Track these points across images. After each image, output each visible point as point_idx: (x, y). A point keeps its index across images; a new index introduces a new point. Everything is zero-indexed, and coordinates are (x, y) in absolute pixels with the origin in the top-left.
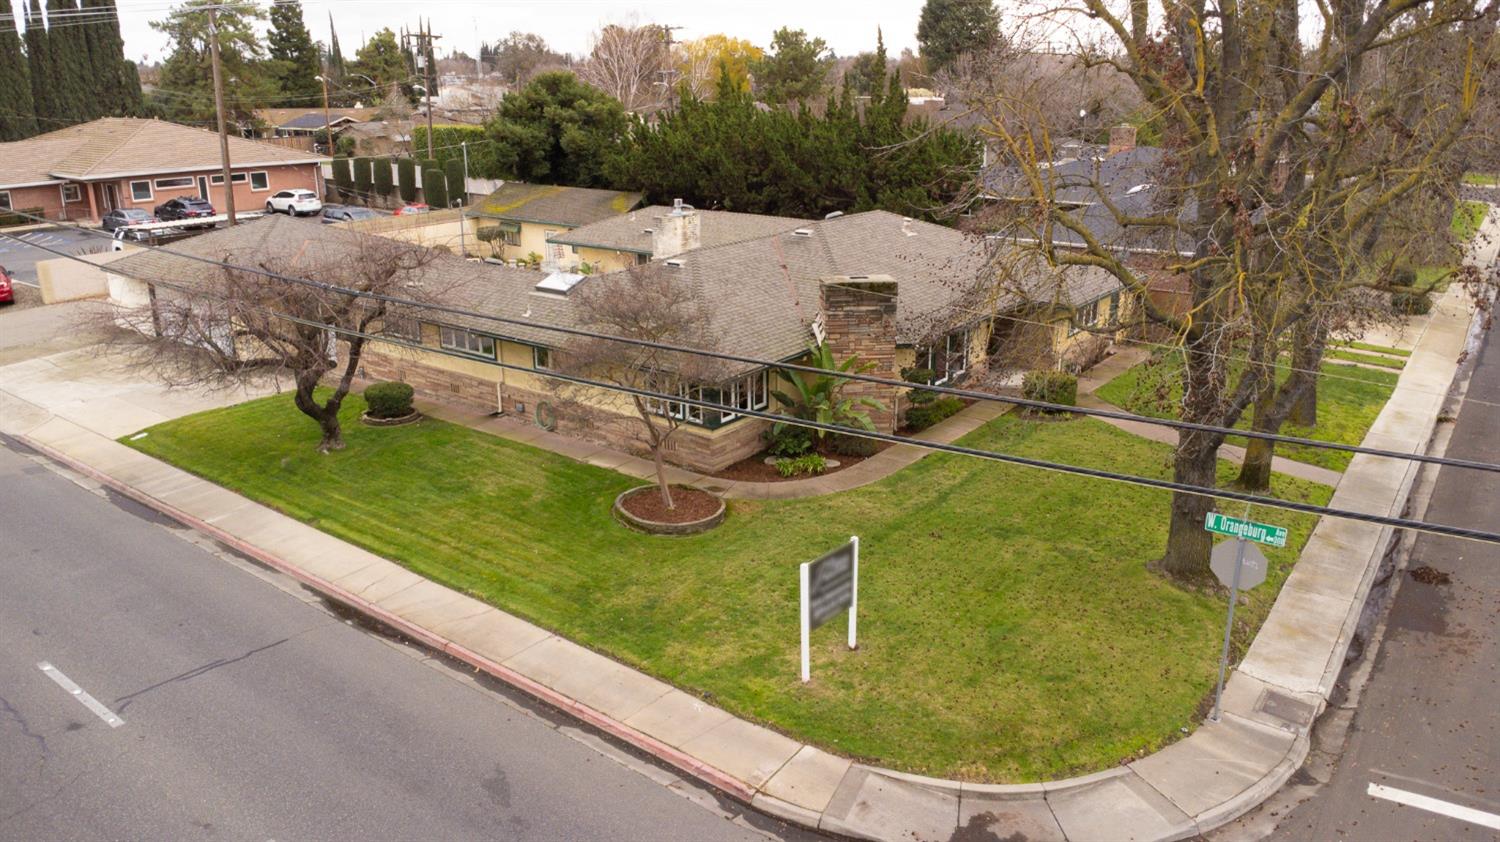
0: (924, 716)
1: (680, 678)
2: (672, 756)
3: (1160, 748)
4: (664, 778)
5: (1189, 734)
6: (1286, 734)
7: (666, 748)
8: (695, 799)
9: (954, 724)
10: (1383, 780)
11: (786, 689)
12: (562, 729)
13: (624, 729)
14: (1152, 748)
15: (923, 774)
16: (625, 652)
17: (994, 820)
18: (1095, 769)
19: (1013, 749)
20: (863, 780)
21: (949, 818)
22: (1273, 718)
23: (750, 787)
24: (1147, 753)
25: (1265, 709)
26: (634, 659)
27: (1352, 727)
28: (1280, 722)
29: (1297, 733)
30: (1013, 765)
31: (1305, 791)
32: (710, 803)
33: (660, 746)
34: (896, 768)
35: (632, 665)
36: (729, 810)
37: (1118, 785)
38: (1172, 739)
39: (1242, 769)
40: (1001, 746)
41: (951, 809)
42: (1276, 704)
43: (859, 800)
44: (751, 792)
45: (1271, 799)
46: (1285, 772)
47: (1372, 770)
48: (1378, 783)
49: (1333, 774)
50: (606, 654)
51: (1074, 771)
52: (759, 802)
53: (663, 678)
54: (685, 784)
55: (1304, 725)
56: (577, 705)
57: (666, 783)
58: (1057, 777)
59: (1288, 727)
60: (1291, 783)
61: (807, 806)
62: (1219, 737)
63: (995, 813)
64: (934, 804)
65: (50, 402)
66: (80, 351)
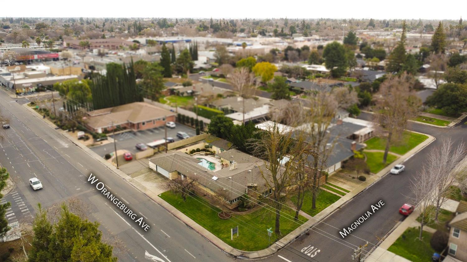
0: (242, 244)
5: (265, 249)
9: (244, 245)
11: (229, 240)
15: (239, 250)
26: (216, 235)
28: (275, 249)
30: (248, 250)
38: (263, 249)
39: (268, 252)
40: (247, 248)
42: (276, 247)
45: (269, 255)
48: (280, 255)
49: (276, 254)
50: (214, 234)
53: (219, 238)
55: (278, 249)
60: (272, 254)
61: (228, 251)
62: (268, 249)
65: (146, 186)
66: (146, 174)
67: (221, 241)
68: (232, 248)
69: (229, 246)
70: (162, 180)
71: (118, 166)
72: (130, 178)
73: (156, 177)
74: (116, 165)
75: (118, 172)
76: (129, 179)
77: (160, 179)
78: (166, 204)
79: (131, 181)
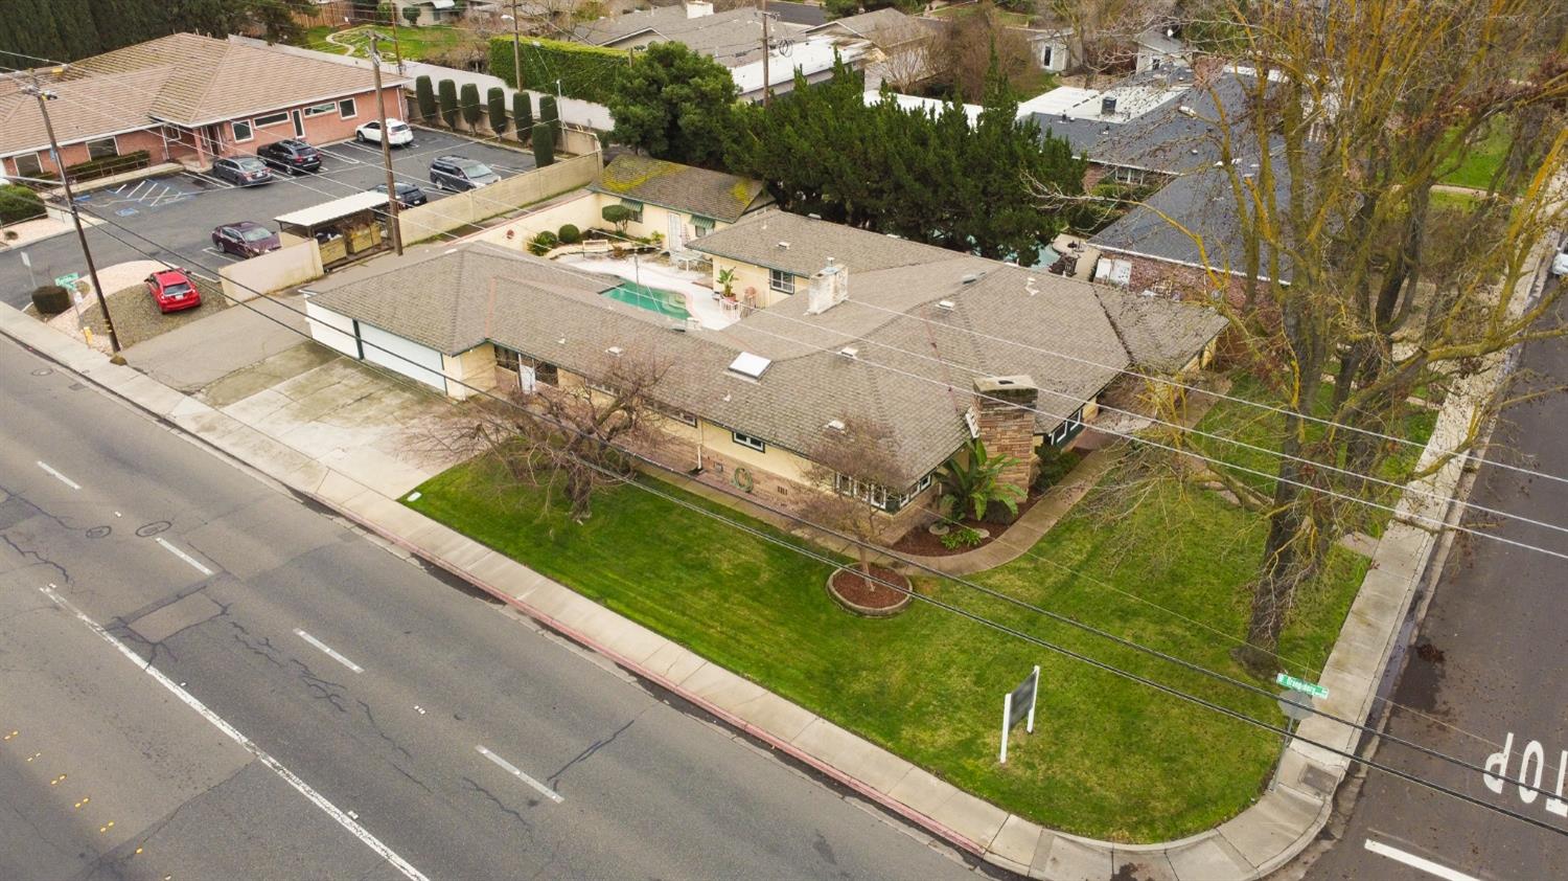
0: (1085, 792)
1: (917, 758)
2: (925, 822)
3: (1236, 814)
4: (924, 839)
5: (1256, 802)
6: (1318, 801)
7: (920, 816)
8: (947, 855)
9: (1105, 798)
10: (1376, 838)
11: (991, 769)
12: (847, 799)
13: (890, 801)
14: (1232, 815)
15: (1089, 837)
16: (874, 734)
17: (1135, 869)
18: (1196, 832)
19: (1145, 818)
20: (1051, 843)
21: (1108, 869)
22: (1310, 788)
23: (981, 847)
24: (1229, 819)
25: (1306, 781)
26: (881, 740)
27: (1361, 794)
28: (1315, 791)
29: (1324, 801)
30: (1145, 831)
31: (1326, 845)
32: (957, 858)
33: (916, 814)
34: (1070, 832)
35: (881, 746)
36: (970, 863)
37: (1211, 844)
38: (1245, 807)
39: (1287, 829)
40: (1136, 816)
41: (1107, 861)
42: (1313, 777)
43: (1051, 857)
44: (983, 851)
45: (1305, 851)
46: (1314, 831)
47: (1370, 829)
48: (1372, 840)
49: (1345, 832)
50: (861, 736)
51: (1183, 834)
52: (988, 857)
53: (904, 757)
54: (938, 843)
55: (1329, 794)
56: (853, 780)
57: (926, 843)
58: (1173, 839)
59: (1318, 794)
60: (1317, 839)
61: (1019, 860)
62: (1275, 804)
63: (1136, 864)
64: (1097, 858)
65: (313, 452)
66: (300, 378)
67: (933, 780)
68: (1034, 830)
69: (1001, 814)
70: (403, 407)
71: (116, 348)
72: (206, 409)
73: (365, 391)
74: (106, 342)
75: (123, 381)
76: (196, 418)
77: (392, 400)
78: (466, 554)
79: (210, 429)
